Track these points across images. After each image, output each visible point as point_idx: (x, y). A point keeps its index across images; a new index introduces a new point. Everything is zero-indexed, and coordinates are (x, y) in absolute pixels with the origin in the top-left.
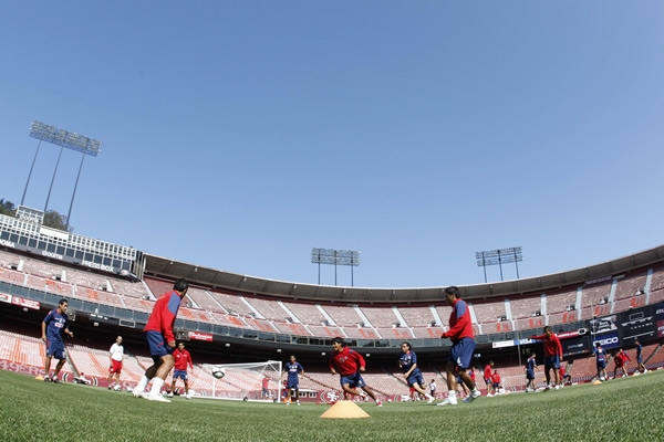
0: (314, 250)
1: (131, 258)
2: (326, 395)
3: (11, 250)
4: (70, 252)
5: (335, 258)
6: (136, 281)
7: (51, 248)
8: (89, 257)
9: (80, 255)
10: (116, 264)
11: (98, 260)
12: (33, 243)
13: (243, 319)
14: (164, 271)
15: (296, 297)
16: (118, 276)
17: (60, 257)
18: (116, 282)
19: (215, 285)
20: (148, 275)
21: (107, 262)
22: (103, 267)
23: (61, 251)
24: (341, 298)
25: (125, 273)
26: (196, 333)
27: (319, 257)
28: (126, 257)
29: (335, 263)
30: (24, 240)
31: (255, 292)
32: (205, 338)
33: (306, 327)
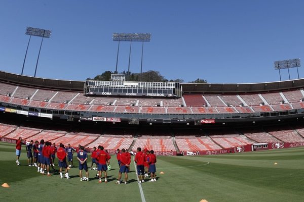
0: (275, 62)
1: (173, 87)
2: (275, 145)
3: (110, 96)
4: (140, 91)
5: (287, 64)
6: (178, 98)
7: (130, 91)
8: (150, 91)
9: (145, 91)
10: (165, 92)
11: (155, 92)
12: (120, 90)
13: (234, 108)
14: (194, 90)
15: (268, 90)
16: (167, 98)
17: (135, 94)
18: (166, 101)
19: (223, 92)
20: (184, 94)
21: (160, 92)
22: (158, 95)
23: (135, 91)
24: (293, 86)
25: (170, 95)
26: (205, 120)
27: (278, 66)
28: (170, 87)
29: (288, 67)
30: (116, 90)
31: (246, 91)
32: (210, 122)
33: (271, 106)
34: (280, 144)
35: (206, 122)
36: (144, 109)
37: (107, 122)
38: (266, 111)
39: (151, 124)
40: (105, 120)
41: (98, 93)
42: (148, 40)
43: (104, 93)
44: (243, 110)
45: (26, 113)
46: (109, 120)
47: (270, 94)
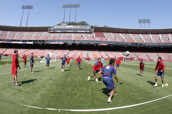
0: (139, 20)
1: (89, 28)
2: (134, 59)
3: (60, 32)
4: (74, 30)
5: (144, 21)
6: (92, 33)
7: (69, 30)
8: (79, 30)
9: (76, 30)
10: (86, 30)
11: (81, 30)
12: (65, 30)
13: (118, 39)
14: (100, 30)
15: (135, 32)
16: (86, 33)
17: (72, 31)
18: (86, 34)
19: (113, 31)
20: (95, 31)
21: (83, 30)
22: (82, 31)
23: (72, 30)
24: (146, 32)
25: (88, 32)
26: (103, 44)
27: (140, 22)
28: (88, 28)
29: (145, 23)
30: (63, 30)
31: (124, 32)
32: (105, 45)
33: (135, 40)
34: (137, 59)
35: (104, 45)
36: (75, 38)
37: (57, 44)
38: (132, 42)
39: (77, 45)
40: (57, 43)
41: (54, 31)
42: (79, 7)
43: (57, 31)
44: (122, 40)
45: (21, 43)
46: (58, 43)
47: (135, 34)
